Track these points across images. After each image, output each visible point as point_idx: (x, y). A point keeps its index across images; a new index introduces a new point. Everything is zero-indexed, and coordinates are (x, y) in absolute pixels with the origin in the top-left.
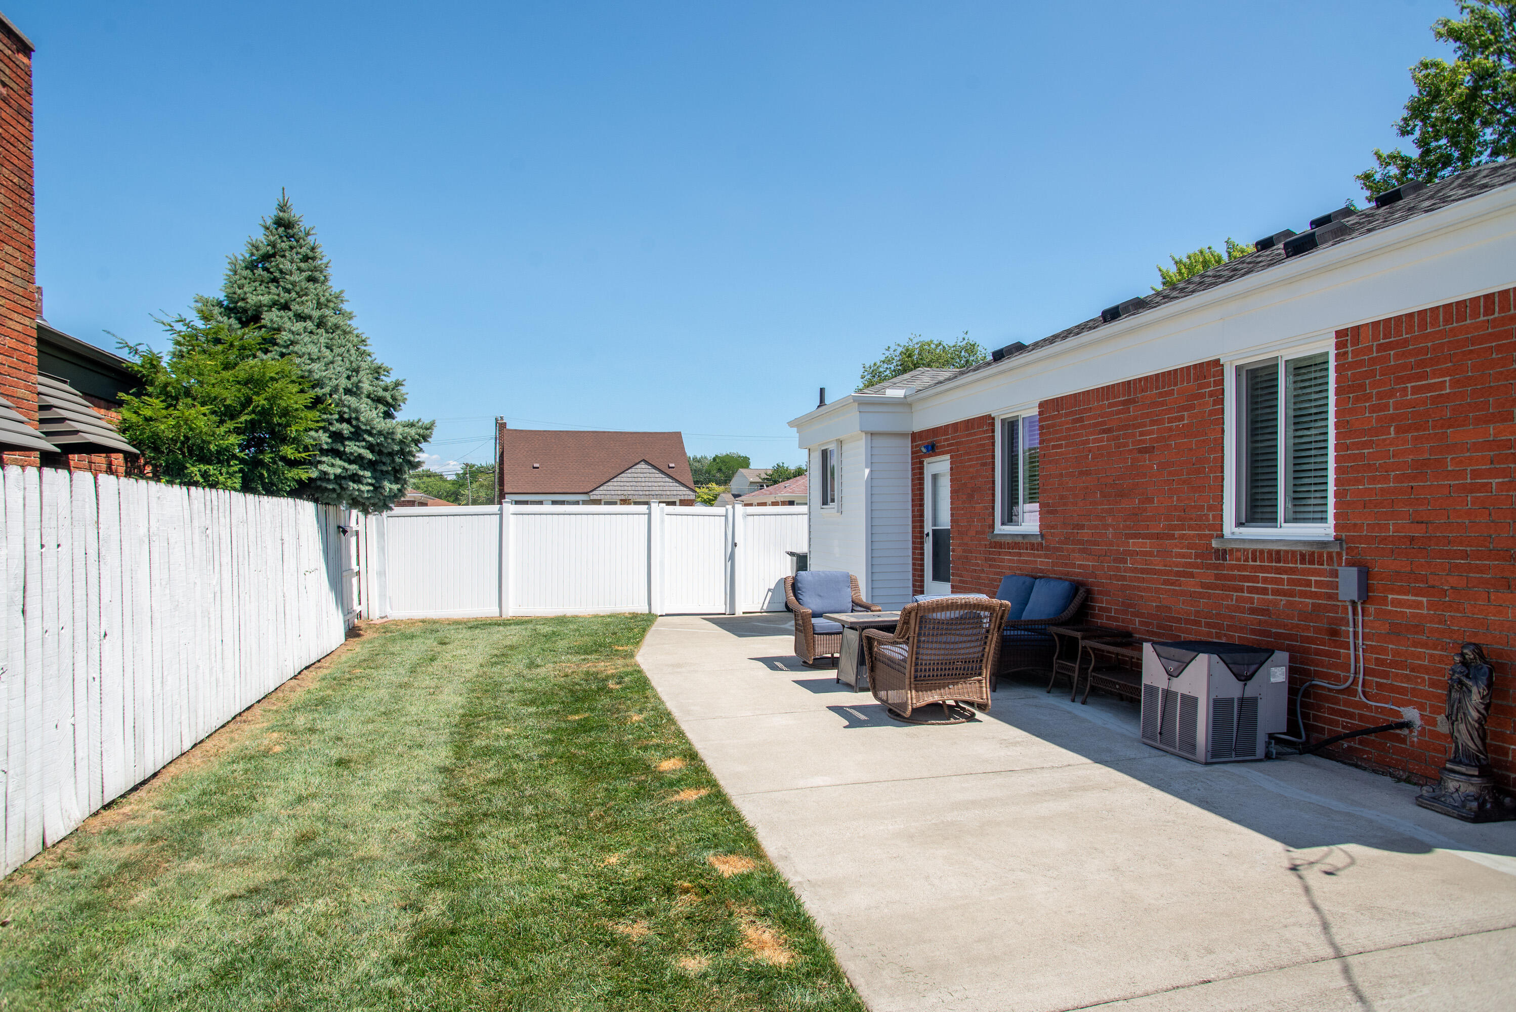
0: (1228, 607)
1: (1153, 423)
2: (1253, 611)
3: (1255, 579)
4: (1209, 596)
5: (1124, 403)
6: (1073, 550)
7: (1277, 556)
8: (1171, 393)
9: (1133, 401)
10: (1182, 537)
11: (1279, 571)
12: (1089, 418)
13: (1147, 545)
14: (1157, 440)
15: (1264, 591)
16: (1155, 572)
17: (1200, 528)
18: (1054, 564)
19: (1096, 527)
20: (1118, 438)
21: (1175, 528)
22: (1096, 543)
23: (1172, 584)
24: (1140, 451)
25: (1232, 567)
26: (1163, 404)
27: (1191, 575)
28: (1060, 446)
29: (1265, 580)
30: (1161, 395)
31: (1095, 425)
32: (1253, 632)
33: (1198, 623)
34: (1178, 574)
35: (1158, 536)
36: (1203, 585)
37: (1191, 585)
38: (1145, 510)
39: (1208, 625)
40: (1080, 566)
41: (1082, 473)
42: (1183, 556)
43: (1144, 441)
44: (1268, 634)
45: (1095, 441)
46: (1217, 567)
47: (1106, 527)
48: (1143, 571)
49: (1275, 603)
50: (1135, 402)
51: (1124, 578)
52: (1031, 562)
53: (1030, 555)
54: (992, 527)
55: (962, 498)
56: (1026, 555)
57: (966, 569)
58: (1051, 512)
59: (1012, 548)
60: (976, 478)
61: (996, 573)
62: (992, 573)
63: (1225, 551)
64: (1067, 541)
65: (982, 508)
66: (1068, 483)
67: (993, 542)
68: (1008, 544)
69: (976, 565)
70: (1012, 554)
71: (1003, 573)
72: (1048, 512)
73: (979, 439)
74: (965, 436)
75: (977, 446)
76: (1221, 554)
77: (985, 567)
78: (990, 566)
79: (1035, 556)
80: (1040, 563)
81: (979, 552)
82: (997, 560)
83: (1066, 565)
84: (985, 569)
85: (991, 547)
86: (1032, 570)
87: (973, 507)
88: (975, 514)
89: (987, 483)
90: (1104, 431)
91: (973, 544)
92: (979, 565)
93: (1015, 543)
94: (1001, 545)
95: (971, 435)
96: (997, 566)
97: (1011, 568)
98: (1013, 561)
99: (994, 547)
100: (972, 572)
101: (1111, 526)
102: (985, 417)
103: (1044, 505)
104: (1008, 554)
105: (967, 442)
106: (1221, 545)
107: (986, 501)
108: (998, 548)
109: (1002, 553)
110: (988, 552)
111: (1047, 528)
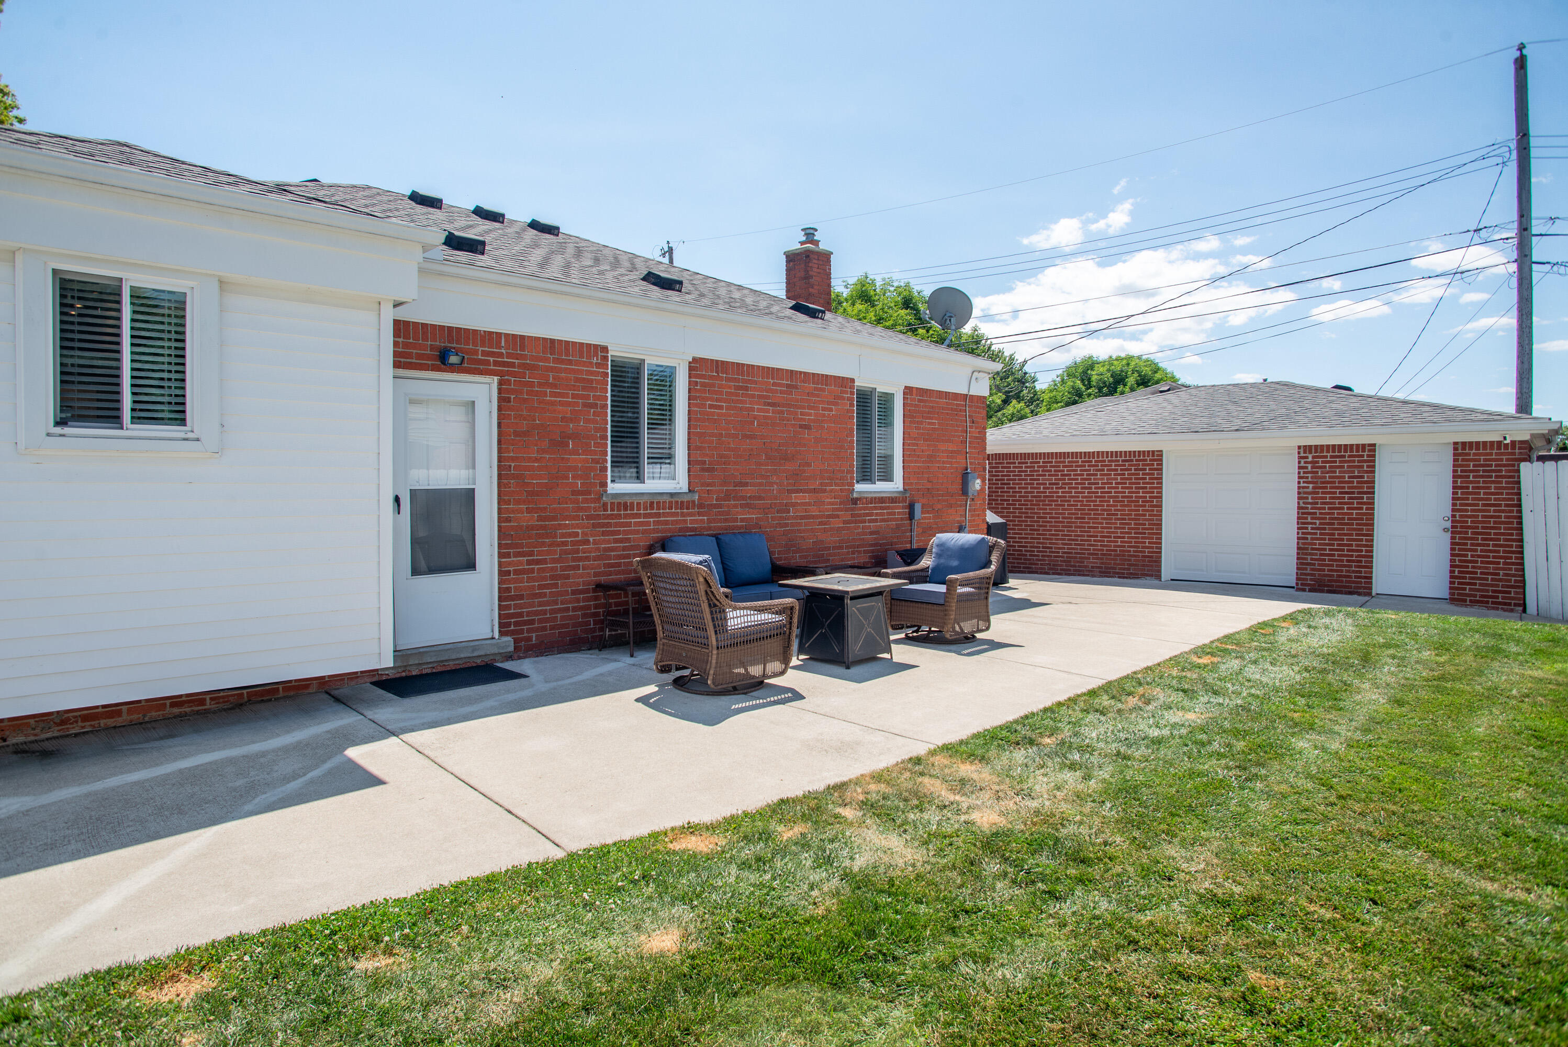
0: (858, 534)
1: (810, 408)
2: (871, 533)
3: (871, 514)
4: (848, 528)
5: (788, 386)
6: (735, 506)
7: (882, 500)
8: (823, 390)
9: (796, 387)
10: (831, 491)
11: (881, 508)
12: (755, 389)
13: (807, 498)
14: (814, 421)
15: (875, 521)
16: (813, 517)
17: (843, 485)
18: (709, 521)
19: (760, 484)
20: (782, 412)
21: (826, 485)
22: (760, 498)
23: (825, 524)
24: (801, 426)
25: (861, 509)
26: (818, 396)
27: (837, 516)
28: (721, 407)
29: (877, 514)
30: (816, 389)
31: (760, 397)
32: (872, 545)
33: (841, 548)
34: (829, 516)
35: (815, 491)
36: (844, 522)
37: (837, 523)
38: (804, 471)
39: (847, 547)
40: (742, 520)
41: (745, 436)
42: (832, 504)
43: (804, 420)
44: (881, 545)
45: (759, 410)
46: (852, 509)
47: (771, 484)
48: (802, 518)
49: (880, 527)
50: (797, 388)
51: (786, 525)
52: (677, 522)
53: (676, 514)
54: (604, 485)
55: (536, 445)
56: (668, 515)
57: (543, 544)
58: (708, 470)
59: (645, 509)
60: (571, 420)
61: (616, 541)
62: (609, 542)
63: (857, 499)
64: (727, 497)
65: (586, 461)
66: (729, 443)
67: (612, 503)
68: (639, 504)
69: (570, 535)
70: (646, 516)
71: (628, 540)
72: (703, 470)
73: (581, 372)
74: (547, 360)
75: (577, 380)
76: (855, 501)
77: (592, 536)
78: (604, 533)
79: (683, 515)
80: (692, 522)
81: (577, 518)
82: (616, 525)
83: (726, 520)
84: (591, 539)
85: (605, 510)
86: (680, 530)
87: (563, 459)
88: (569, 469)
89: (597, 430)
90: (769, 404)
91: (564, 508)
92: (577, 534)
93: (652, 503)
94: (626, 507)
95: (562, 362)
96: (618, 533)
97: (644, 532)
98: (648, 524)
99: (612, 510)
100: (558, 545)
101: (775, 483)
102: (596, 346)
103: (697, 462)
104: (638, 516)
105: (552, 369)
106: (855, 495)
107: (595, 453)
108: (619, 510)
109: (626, 516)
110: (598, 516)
111: (702, 485)
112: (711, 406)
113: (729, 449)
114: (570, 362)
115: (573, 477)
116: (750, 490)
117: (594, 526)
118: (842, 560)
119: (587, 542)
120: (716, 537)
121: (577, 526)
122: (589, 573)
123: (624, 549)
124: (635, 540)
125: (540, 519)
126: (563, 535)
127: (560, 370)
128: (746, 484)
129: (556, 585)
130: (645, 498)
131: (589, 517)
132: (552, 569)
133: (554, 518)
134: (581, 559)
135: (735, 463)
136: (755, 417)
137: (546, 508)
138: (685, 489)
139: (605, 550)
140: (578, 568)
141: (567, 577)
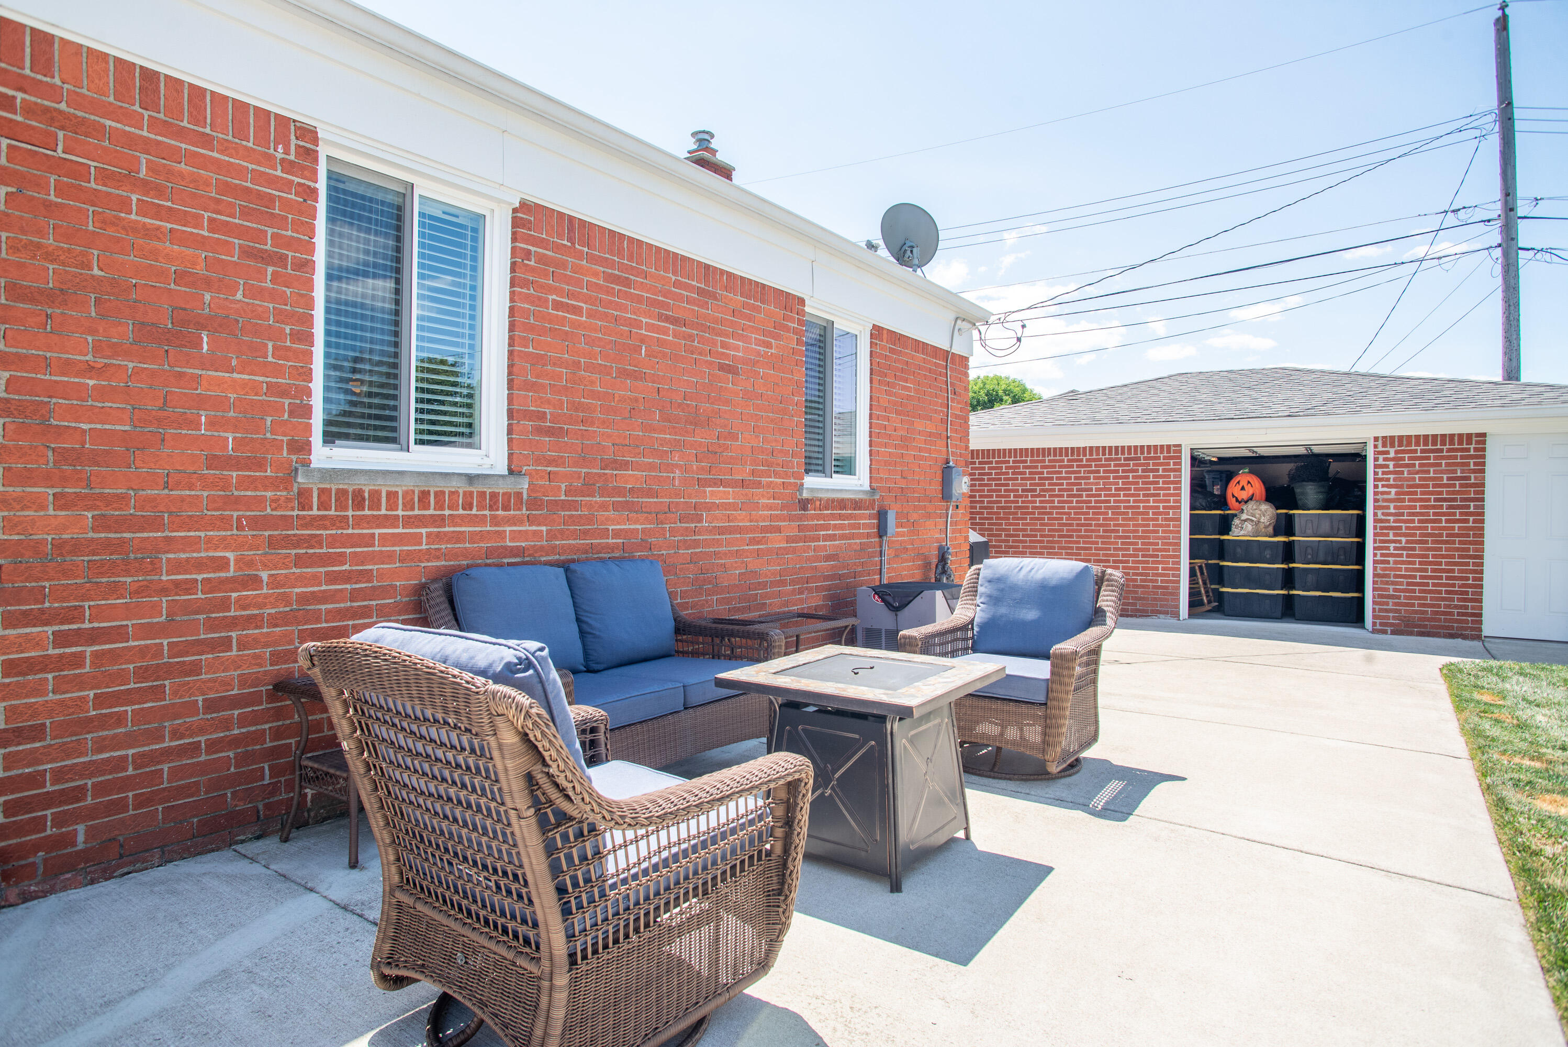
0: (809, 559)
1: (734, 335)
2: (828, 558)
3: (826, 527)
4: (794, 550)
5: (700, 292)
6: (603, 507)
7: (842, 504)
8: (757, 309)
9: (714, 296)
10: (769, 485)
11: (841, 517)
12: (642, 286)
13: (728, 495)
14: (743, 361)
15: (832, 538)
16: (740, 530)
17: (786, 475)
18: (551, 535)
19: (652, 467)
20: (691, 337)
21: (762, 474)
22: (650, 493)
23: (758, 543)
24: (722, 367)
25: (813, 517)
26: (749, 317)
27: (779, 530)
28: (577, 311)
29: (835, 527)
30: (745, 305)
31: (653, 303)
32: (826, 578)
33: (782, 583)
34: (764, 530)
35: (743, 483)
36: (789, 540)
37: (777, 542)
38: (726, 448)
39: (793, 582)
40: (617, 533)
41: (623, 373)
42: (770, 508)
43: (727, 356)
44: (840, 577)
45: (650, 327)
46: (800, 518)
47: (670, 468)
48: (722, 530)
49: (840, 547)
50: (716, 299)
51: (696, 544)
52: (482, 536)
53: (481, 520)
54: (302, 447)
55: (92, 332)
56: (463, 520)
57: (115, 589)
58: (550, 432)
59: (409, 505)
60: (208, 284)
61: (333, 578)
62: (315, 580)
63: (808, 501)
64: (588, 487)
65: (255, 388)
66: (592, 383)
67: (322, 491)
68: (392, 495)
69: (200, 565)
70: (409, 521)
71: (366, 575)
72: (539, 431)
73: (241, 172)
74: (134, 119)
75: (225, 188)
76: (804, 504)
77: (266, 567)
78: (299, 561)
79: (495, 521)
80: (515, 536)
81: (224, 523)
82: (334, 541)
83: (585, 534)
84: (264, 575)
85: (305, 505)
86: (489, 552)
87: (181, 375)
88: (201, 402)
89: (282, 317)
90: (667, 319)
91: (182, 499)
92: (223, 564)
93: (424, 495)
94: (358, 499)
95: (181, 133)
96: (340, 559)
97: (405, 557)
98: (417, 539)
99: (323, 506)
100: (164, 591)
101: (677, 466)
102: (283, 122)
103: (528, 415)
104: (391, 521)
105: (147, 146)
106: (805, 495)
107: (277, 370)
108: (341, 506)
109: (359, 522)
110: (286, 521)
111: (538, 461)
112: (557, 305)
113: (594, 395)
114: (206, 141)
115: (211, 424)
116: (631, 478)
117: (273, 543)
118: (786, 604)
119: (255, 581)
120: (566, 566)
121: (224, 544)
122: (255, 656)
123: (355, 595)
124: (381, 575)
125: (101, 523)
126: (177, 566)
127: (174, 154)
128: (624, 465)
129: (158, 693)
130: (408, 484)
131: (257, 523)
132: (143, 652)
133: (155, 523)
134: (233, 623)
135: (604, 423)
136: (643, 340)
137: (123, 498)
138: (502, 469)
139: (304, 599)
140: (226, 644)
141: (195, 669)
